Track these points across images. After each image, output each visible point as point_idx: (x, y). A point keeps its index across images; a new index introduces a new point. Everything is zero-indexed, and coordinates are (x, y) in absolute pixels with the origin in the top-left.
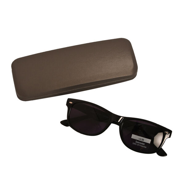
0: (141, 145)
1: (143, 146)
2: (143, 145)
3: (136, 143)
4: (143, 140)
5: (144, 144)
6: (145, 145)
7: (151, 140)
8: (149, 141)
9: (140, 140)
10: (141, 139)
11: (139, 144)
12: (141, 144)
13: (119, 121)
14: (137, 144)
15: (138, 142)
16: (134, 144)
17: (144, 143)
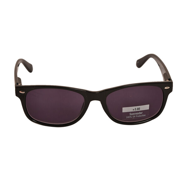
0: (138, 115)
2: (140, 115)
4: (139, 109)
5: (141, 113)
6: (143, 114)
8: (146, 107)
9: (134, 111)
10: (136, 109)
11: (135, 115)
12: (138, 114)
14: (132, 117)
15: (134, 114)
16: (128, 117)
17: (141, 111)
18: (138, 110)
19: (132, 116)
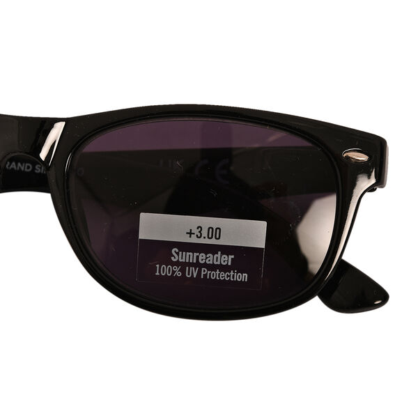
0: (212, 267)
1: (223, 276)
2: (222, 268)
3: (177, 263)
4: (215, 232)
5: (227, 260)
6: (236, 266)
7: (265, 223)
8: (253, 233)
9: (194, 240)
10: (205, 233)
11: (197, 265)
12: (211, 259)
13: (43, 155)
14: (183, 271)
15: (190, 257)
16: (164, 270)
17: (226, 250)
18: (213, 242)
19: (183, 266)
